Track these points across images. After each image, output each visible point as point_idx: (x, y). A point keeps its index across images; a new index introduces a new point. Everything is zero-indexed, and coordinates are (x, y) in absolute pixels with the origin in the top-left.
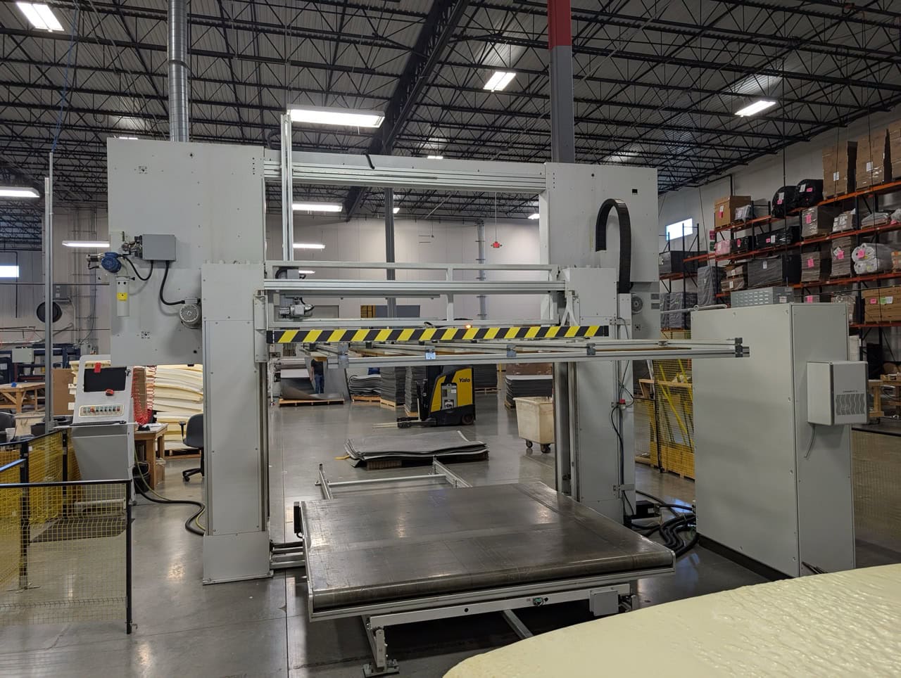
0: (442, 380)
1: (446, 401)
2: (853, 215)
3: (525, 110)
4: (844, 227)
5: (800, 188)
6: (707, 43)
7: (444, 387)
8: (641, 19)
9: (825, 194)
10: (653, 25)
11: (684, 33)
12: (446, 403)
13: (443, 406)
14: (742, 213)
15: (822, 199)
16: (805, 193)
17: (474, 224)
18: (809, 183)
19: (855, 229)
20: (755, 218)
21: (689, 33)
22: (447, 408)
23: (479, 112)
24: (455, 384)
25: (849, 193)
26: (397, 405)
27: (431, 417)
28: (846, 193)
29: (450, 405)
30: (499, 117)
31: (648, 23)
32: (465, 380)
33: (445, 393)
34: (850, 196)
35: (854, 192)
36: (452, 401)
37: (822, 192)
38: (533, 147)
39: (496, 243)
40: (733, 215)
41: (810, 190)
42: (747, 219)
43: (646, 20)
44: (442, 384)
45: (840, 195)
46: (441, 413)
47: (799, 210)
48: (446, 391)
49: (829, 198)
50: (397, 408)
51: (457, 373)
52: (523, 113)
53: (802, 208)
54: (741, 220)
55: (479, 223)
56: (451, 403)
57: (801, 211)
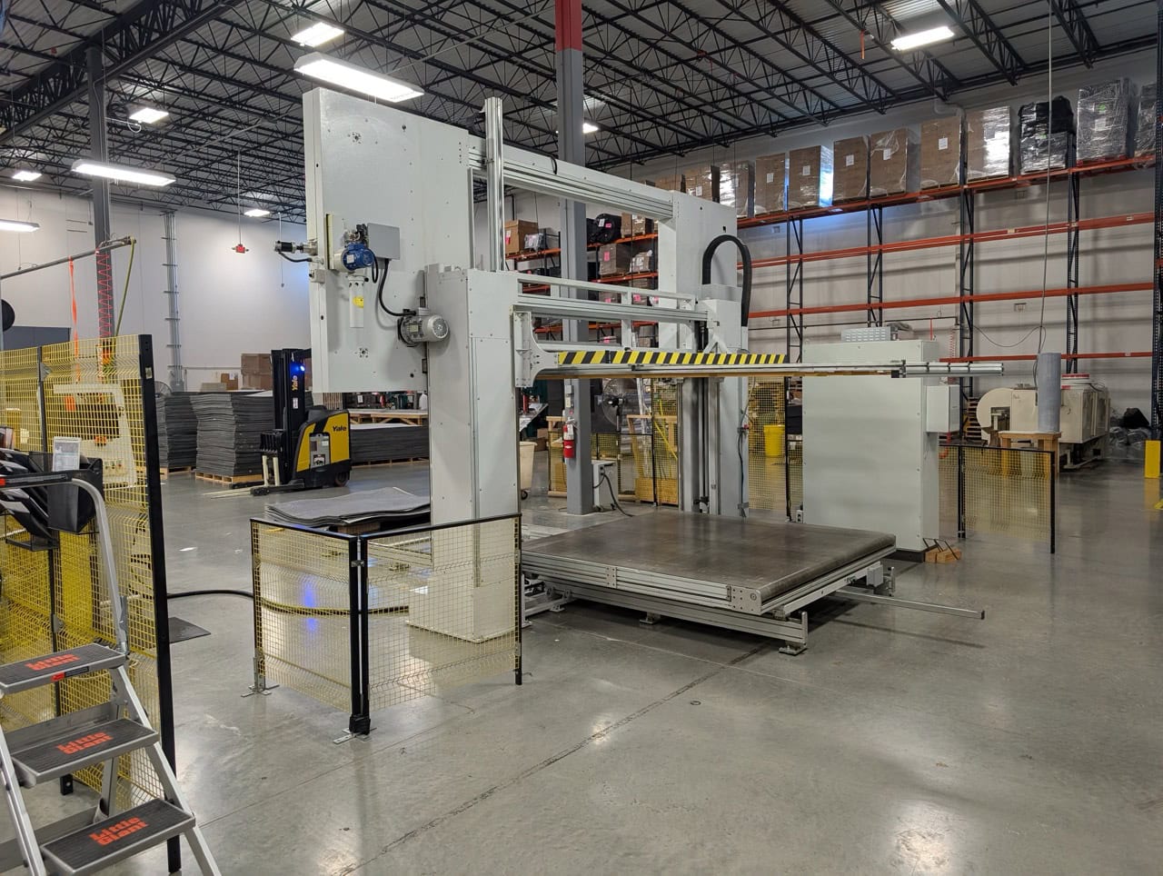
0: (311, 429)
1: (315, 456)
2: (650, 258)
3: (282, 89)
4: (641, 268)
5: (598, 222)
6: (511, 68)
7: (313, 439)
8: (465, 33)
9: (624, 232)
10: (477, 43)
11: (490, 53)
12: (316, 459)
13: (312, 464)
14: (533, 241)
15: (619, 236)
16: (604, 228)
17: (158, 212)
18: (608, 218)
19: (651, 272)
20: (547, 249)
21: (494, 54)
22: (316, 466)
23: (217, 80)
24: (327, 434)
25: (647, 233)
26: (170, 471)
27: (297, 478)
28: (644, 232)
29: (321, 462)
30: (243, 91)
31: (473, 40)
32: (340, 429)
33: (314, 446)
34: (647, 237)
35: (651, 233)
36: (323, 456)
37: (620, 229)
38: (270, 133)
39: (241, 245)
40: (522, 243)
41: (609, 226)
42: (540, 249)
43: (472, 36)
44: (311, 435)
45: (637, 235)
46: (310, 473)
47: (596, 245)
48: (315, 443)
49: (626, 236)
50: (170, 476)
51: (330, 419)
52: (280, 94)
53: (599, 244)
54: (533, 250)
55: (167, 213)
56: (322, 459)
57: (599, 247)
